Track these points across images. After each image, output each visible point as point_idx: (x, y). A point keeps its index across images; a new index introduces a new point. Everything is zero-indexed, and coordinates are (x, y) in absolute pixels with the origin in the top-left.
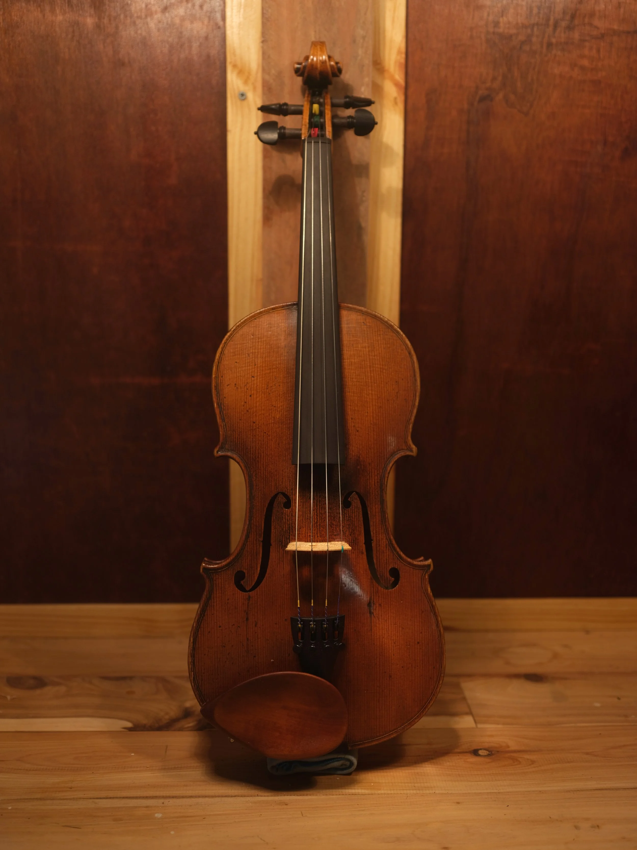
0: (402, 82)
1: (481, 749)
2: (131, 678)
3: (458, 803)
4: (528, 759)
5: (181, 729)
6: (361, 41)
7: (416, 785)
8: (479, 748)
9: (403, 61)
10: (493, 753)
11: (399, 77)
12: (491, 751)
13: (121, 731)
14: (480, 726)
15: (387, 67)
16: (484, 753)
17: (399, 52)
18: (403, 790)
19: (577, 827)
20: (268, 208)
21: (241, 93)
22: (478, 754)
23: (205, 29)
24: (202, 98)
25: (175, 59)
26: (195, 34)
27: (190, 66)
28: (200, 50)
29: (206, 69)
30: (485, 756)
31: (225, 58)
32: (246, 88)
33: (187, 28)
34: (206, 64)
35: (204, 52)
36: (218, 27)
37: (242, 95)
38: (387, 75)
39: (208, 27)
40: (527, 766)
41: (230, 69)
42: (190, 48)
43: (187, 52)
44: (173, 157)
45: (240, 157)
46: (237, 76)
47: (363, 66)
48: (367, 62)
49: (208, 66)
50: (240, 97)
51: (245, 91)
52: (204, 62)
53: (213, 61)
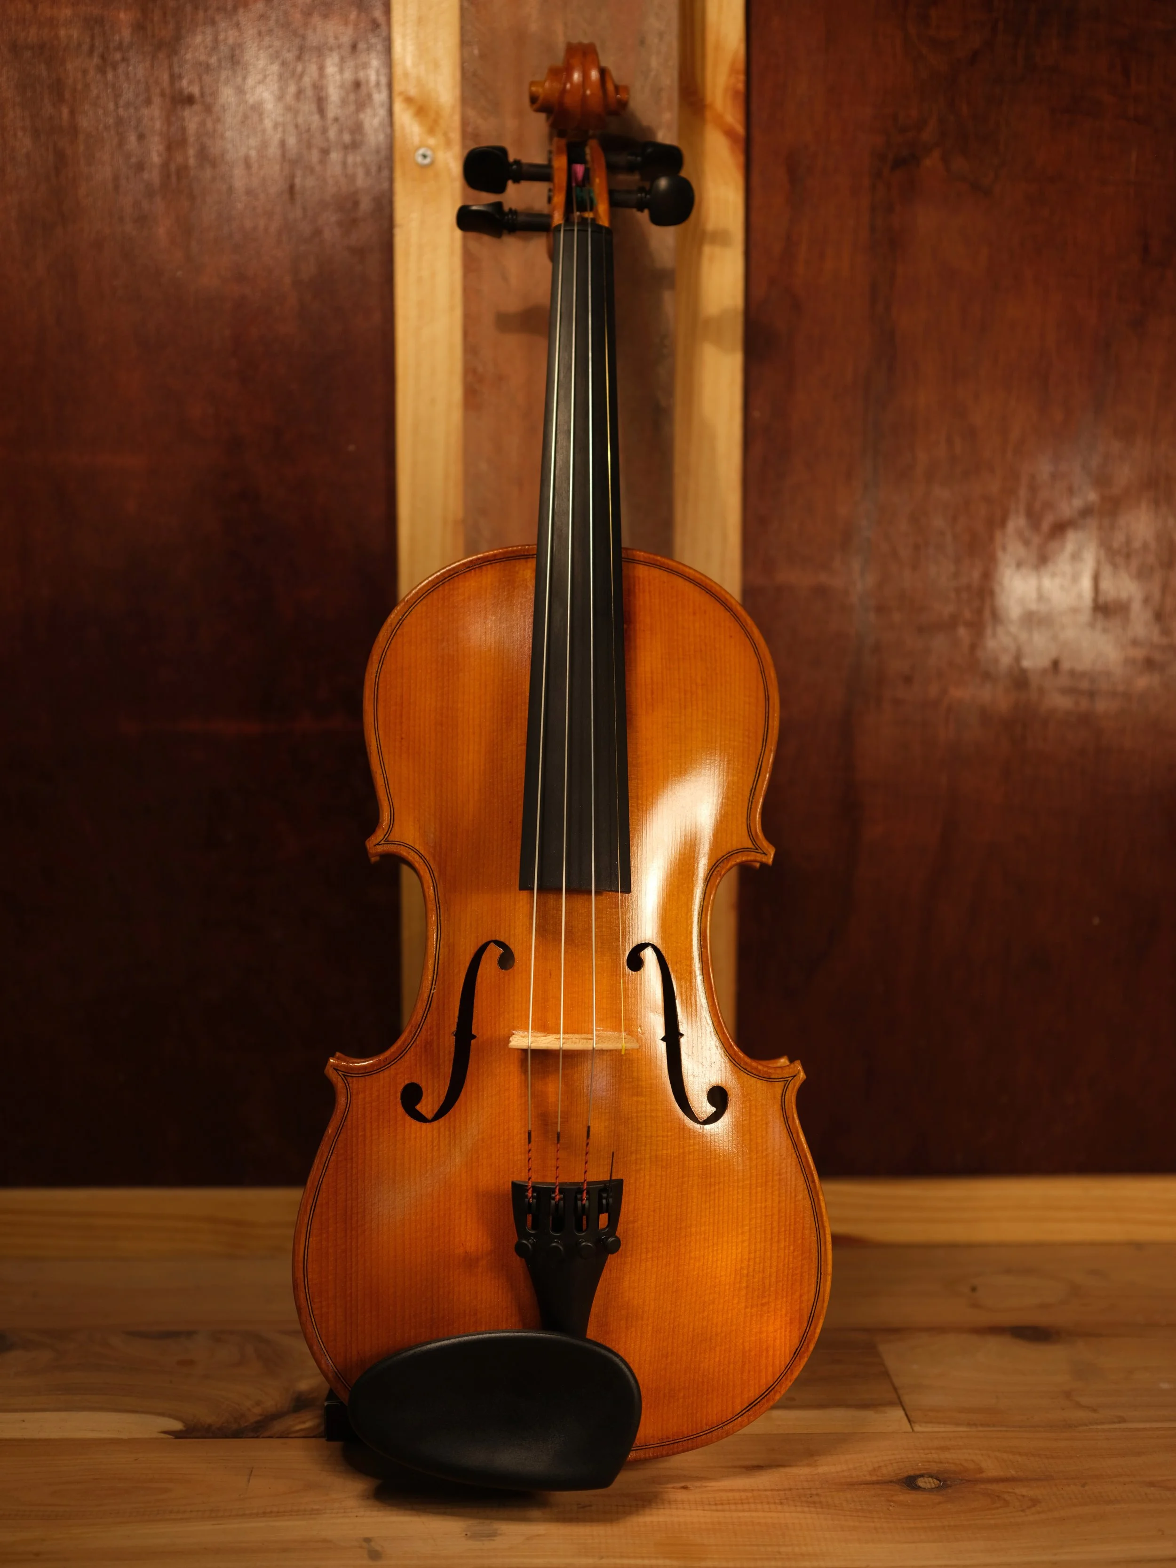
0: (740, 129)
1: (922, 1476)
2: (189, 1334)
4: (1023, 1496)
5: (284, 1435)
6: (656, 41)
7: (783, 1549)
8: (918, 1473)
9: (741, 86)
10: (949, 1483)
11: (733, 117)
12: (945, 1481)
13: (157, 1439)
14: (917, 1428)
15: (709, 98)
16: (930, 1483)
17: (733, 71)
18: (756, 1559)
20: (474, 371)
21: (421, 151)
22: (916, 1485)
23: (350, 31)
24: (344, 164)
25: (292, 89)
26: (331, 41)
27: (321, 103)
28: (341, 71)
29: (352, 108)
30: (931, 1490)
31: (390, 86)
32: (432, 141)
33: (315, 30)
34: (352, 97)
35: (348, 75)
36: (375, 25)
37: (425, 156)
38: (709, 114)
39: (356, 25)
40: (1023, 1511)
41: (398, 106)
42: (321, 68)
43: (315, 75)
44: (288, 280)
45: (420, 278)
46: (415, 119)
47: (661, 90)
48: (668, 82)
49: (356, 101)
50: (420, 159)
51: (430, 148)
52: (347, 94)
53: (365, 93)
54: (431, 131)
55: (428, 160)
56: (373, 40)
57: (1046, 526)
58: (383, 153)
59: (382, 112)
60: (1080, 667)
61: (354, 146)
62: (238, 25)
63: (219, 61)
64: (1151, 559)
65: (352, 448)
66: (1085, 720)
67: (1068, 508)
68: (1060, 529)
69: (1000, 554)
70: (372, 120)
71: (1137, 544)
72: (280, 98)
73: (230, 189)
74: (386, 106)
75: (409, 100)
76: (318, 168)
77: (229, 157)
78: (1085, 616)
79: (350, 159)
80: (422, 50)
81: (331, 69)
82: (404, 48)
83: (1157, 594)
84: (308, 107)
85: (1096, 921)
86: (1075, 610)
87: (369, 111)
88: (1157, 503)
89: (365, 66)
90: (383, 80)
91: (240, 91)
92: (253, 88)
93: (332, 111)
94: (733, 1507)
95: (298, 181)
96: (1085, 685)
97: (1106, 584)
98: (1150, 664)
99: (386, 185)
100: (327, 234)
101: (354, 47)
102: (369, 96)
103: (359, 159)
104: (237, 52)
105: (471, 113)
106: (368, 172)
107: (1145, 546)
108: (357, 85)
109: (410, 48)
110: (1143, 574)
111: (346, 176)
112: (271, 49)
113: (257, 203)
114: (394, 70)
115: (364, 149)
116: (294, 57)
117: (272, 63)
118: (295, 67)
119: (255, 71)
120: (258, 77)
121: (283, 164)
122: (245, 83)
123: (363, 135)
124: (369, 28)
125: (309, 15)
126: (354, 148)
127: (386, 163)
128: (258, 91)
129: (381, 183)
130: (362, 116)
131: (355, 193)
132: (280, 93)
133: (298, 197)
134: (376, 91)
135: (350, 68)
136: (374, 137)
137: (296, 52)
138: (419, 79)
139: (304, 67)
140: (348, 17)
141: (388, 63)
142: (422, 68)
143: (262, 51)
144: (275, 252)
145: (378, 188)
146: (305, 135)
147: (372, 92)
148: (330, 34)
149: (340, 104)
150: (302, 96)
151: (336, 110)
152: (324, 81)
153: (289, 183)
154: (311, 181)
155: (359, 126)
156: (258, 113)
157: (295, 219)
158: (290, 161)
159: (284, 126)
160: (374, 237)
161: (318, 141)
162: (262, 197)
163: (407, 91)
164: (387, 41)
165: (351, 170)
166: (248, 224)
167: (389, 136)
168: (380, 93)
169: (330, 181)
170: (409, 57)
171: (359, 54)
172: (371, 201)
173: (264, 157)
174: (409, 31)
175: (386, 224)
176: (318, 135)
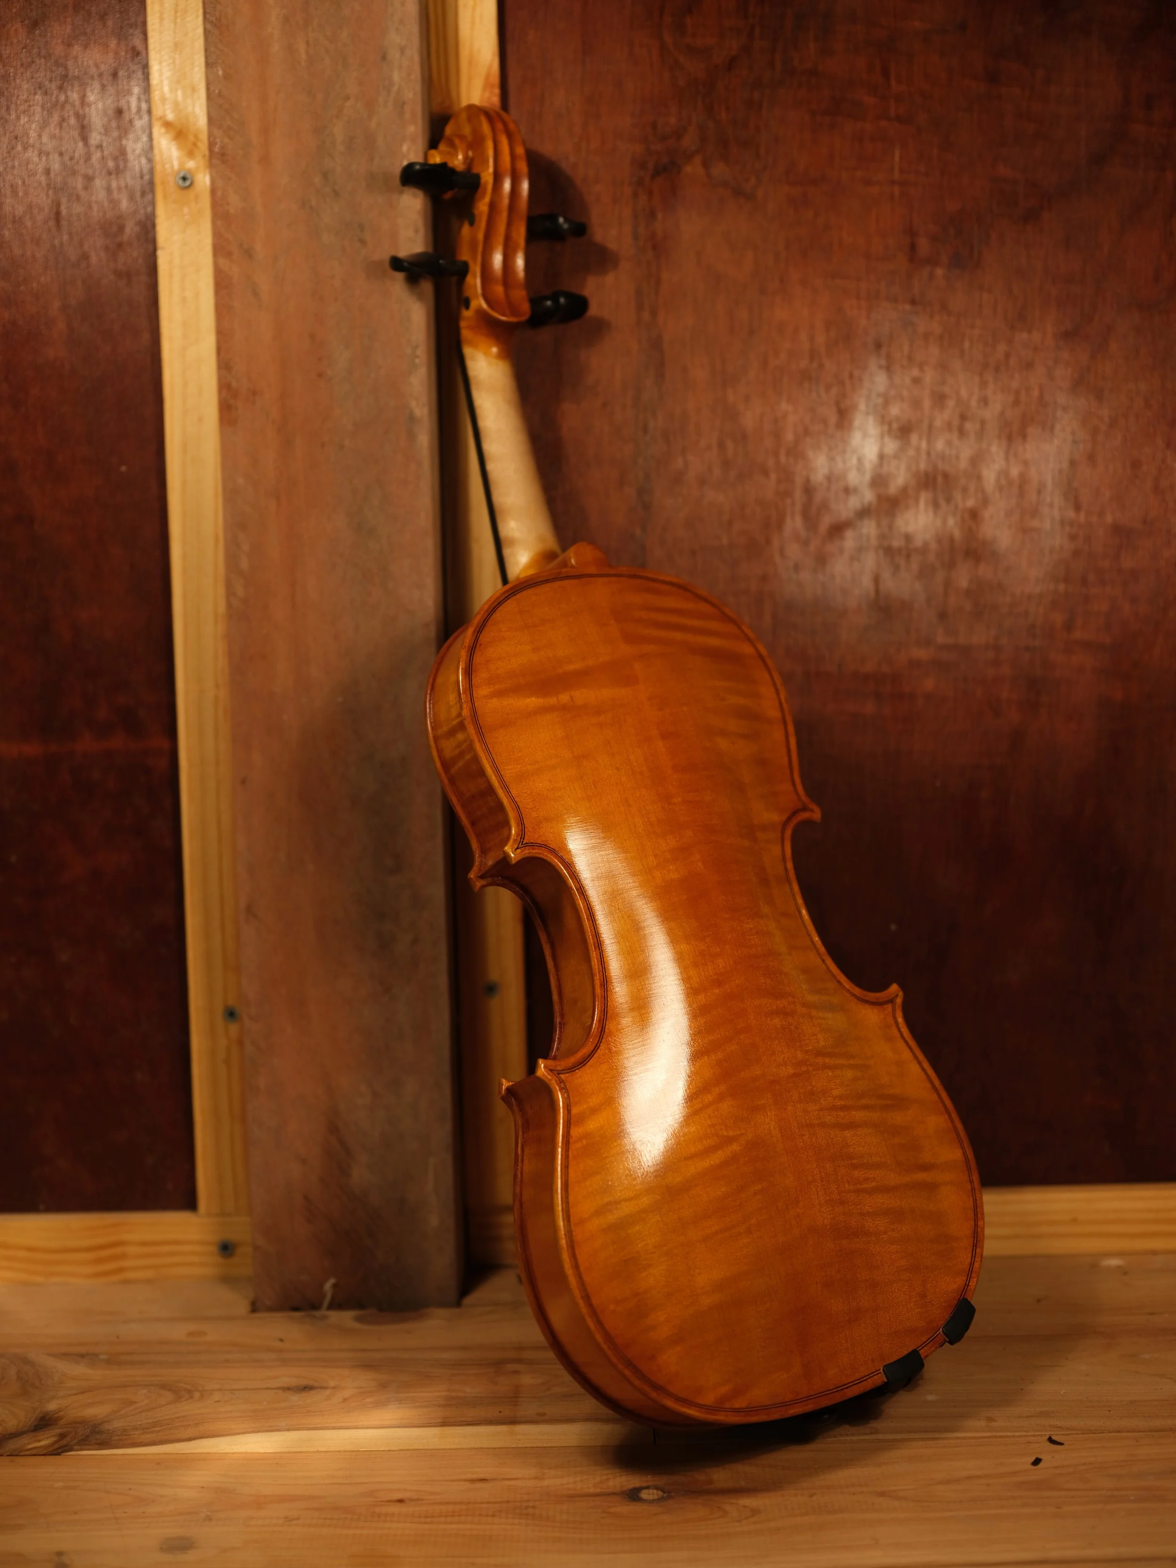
1: (648, 1488)
4: (745, 1507)
6: (398, 56)
8: (642, 1484)
10: (673, 1494)
12: (669, 1492)
14: (660, 1441)
16: (653, 1494)
17: (487, 85)
20: (229, 387)
21: (182, 174)
22: (638, 1496)
23: (110, 59)
24: (109, 190)
25: (56, 118)
26: (93, 71)
27: (84, 130)
28: (103, 99)
29: (115, 134)
30: (651, 1502)
31: (149, 112)
32: (191, 164)
33: (76, 59)
34: (114, 124)
35: (110, 103)
36: (137, 54)
37: (184, 179)
39: (116, 53)
40: (740, 1521)
41: (157, 130)
42: (83, 98)
43: (77, 103)
44: (57, 304)
45: (184, 300)
46: (174, 143)
47: (404, 103)
48: (411, 95)
49: (118, 127)
50: (181, 182)
51: (189, 170)
52: (110, 121)
53: (127, 119)
54: (191, 154)
55: (188, 183)
56: (134, 67)
57: (823, 529)
58: (147, 177)
59: (145, 138)
60: (864, 669)
61: (118, 171)
65: (124, 468)
67: (844, 509)
68: (837, 531)
70: (134, 146)
71: (917, 543)
72: (43, 127)
74: (147, 132)
75: (167, 125)
76: (82, 193)
79: (114, 184)
80: (180, 77)
81: (91, 97)
82: (161, 75)
83: (940, 592)
84: (71, 135)
87: (131, 137)
88: (935, 502)
89: (129, 92)
90: (144, 106)
91: (4, 122)
92: (18, 118)
93: (95, 138)
94: (442, 1519)
95: (63, 207)
96: (871, 685)
97: (887, 581)
98: (937, 665)
99: (148, 209)
100: (94, 259)
101: (115, 75)
102: (131, 121)
103: (122, 184)
105: (216, 132)
106: (132, 198)
107: (926, 546)
108: (119, 112)
109: (167, 73)
110: (924, 573)
111: (110, 202)
112: (33, 80)
113: (24, 231)
114: (152, 95)
115: (128, 174)
116: (56, 86)
117: (35, 94)
118: (57, 96)
119: (18, 102)
120: (22, 108)
121: (48, 191)
122: (10, 114)
123: (126, 161)
124: (129, 56)
125: (70, 45)
126: (117, 174)
127: (149, 187)
128: (22, 122)
129: (145, 208)
130: (124, 142)
131: (120, 217)
132: (44, 123)
133: (64, 223)
134: (137, 117)
135: (111, 96)
136: (136, 162)
137: (58, 83)
138: (176, 104)
139: (67, 97)
140: (108, 46)
141: (147, 89)
142: (180, 93)
143: (25, 82)
144: (43, 279)
145: (142, 212)
146: (69, 163)
147: (134, 118)
148: (91, 63)
149: (103, 131)
150: (65, 125)
151: (98, 137)
152: (87, 110)
153: (54, 210)
154: (78, 209)
155: (123, 152)
156: (22, 143)
157: (62, 244)
158: (55, 188)
159: (48, 154)
160: (140, 261)
161: (82, 169)
162: (29, 224)
163: (165, 116)
164: (146, 68)
165: (115, 195)
166: (17, 251)
167: (150, 160)
168: (141, 118)
169: (95, 208)
170: (166, 83)
171: (120, 82)
172: (136, 224)
173: (29, 185)
174: (166, 57)
175: (151, 247)
176: (82, 161)
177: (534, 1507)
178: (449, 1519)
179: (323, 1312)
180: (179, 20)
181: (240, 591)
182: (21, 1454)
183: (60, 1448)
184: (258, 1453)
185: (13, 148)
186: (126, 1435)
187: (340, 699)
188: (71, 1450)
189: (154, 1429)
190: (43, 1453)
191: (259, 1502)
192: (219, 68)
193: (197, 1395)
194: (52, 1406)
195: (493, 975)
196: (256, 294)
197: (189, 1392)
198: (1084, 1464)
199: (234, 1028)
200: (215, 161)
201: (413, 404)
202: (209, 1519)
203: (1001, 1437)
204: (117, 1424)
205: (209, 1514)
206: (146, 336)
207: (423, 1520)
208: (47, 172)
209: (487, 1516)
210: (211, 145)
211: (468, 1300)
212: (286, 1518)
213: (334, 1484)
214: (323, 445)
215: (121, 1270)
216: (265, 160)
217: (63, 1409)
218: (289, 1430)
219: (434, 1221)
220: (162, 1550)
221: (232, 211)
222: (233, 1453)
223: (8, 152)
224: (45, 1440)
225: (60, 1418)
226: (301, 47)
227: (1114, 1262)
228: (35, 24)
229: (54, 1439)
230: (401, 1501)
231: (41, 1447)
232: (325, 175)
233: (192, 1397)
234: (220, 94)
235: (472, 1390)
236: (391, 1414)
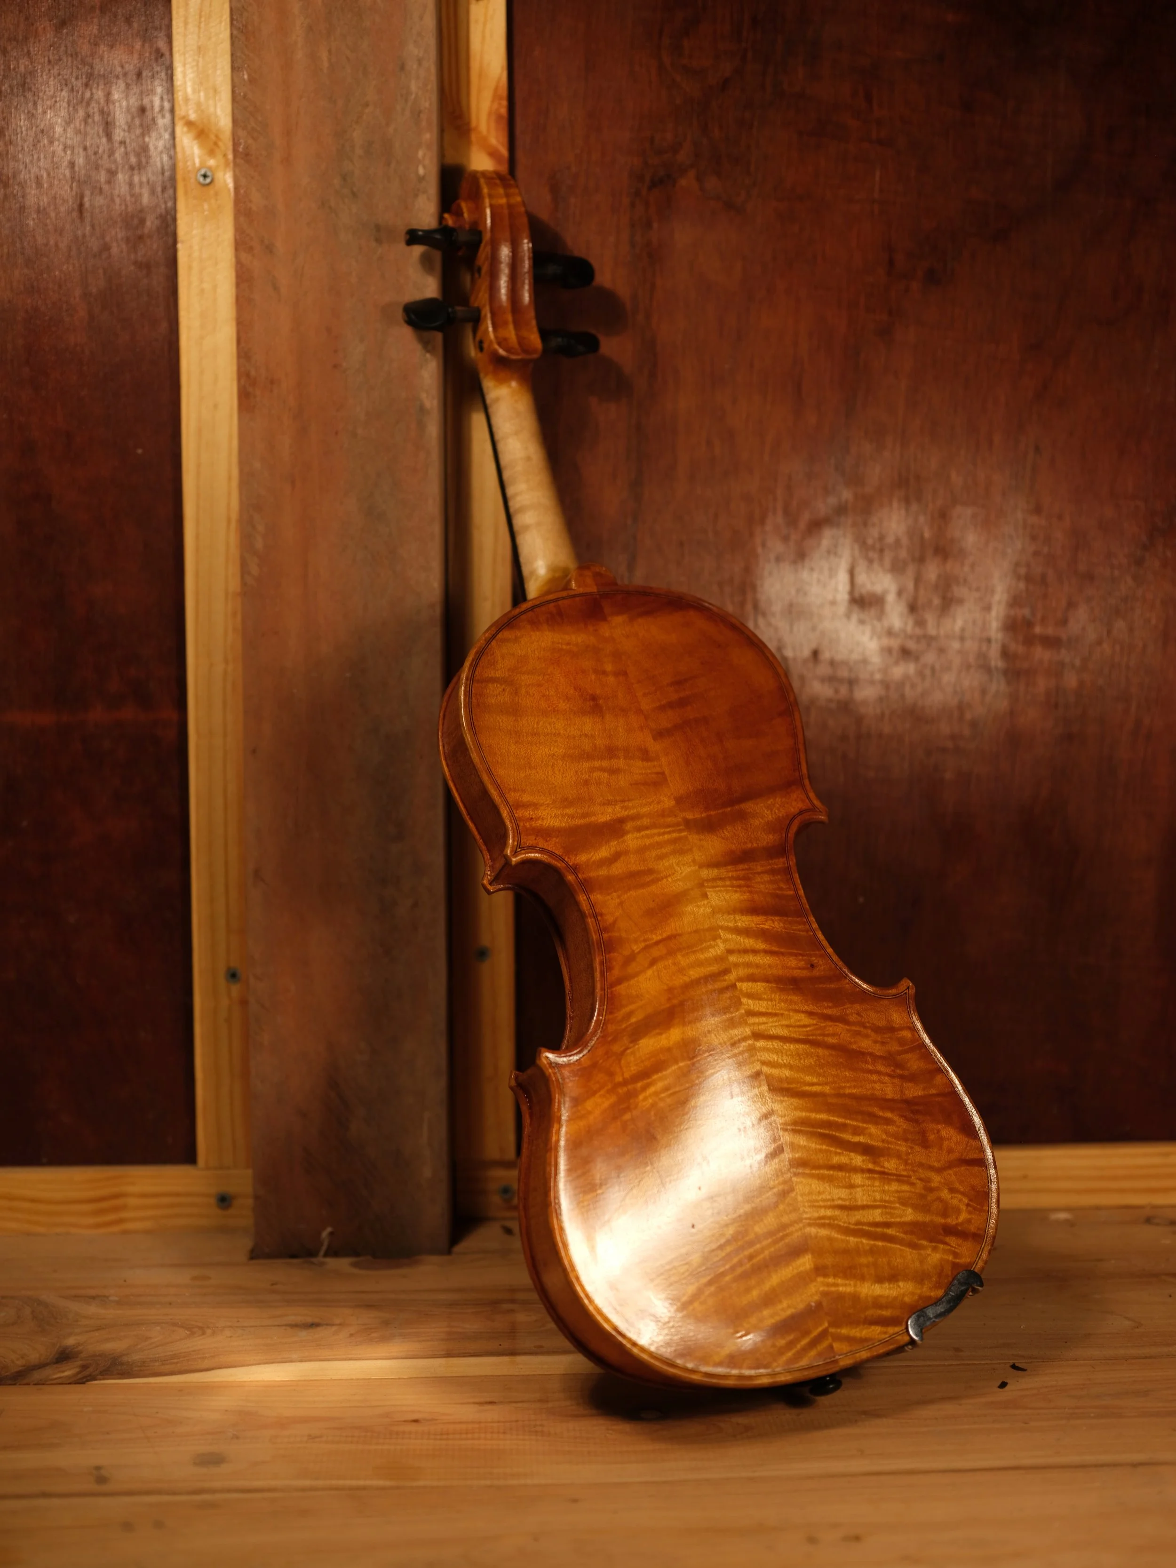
0: (504, 152)
1: (646, 1408)
3: (575, 1501)
4: (738, 1424)
5: (41, 1383)
6: (415, 66)
7: (495, 1470)
9: (504, 111)
11: (497, 140)
15: (474, 123)
17: (496, 96)
19: (812, 1540)
20: (248, 375)
21: (203, 172)
22: (638, 1416)
23: (135, 59)
24: (131, 184)
25: (81, 113)
26: (118, 70)
27: (108, 126)
28: (127, 97)
29: (138, 131)
30: (651, 1420)
31: (172, 111)
32: (212, 162)
33: (102, 59)
34: (137, 122)
35: (133, 101)
36: (159, 55)
37: (205, 176)
38: (474, 137)
39: (141, 54)
40: (734, 1436)
41: (180, 129)
42: (108, 95)
43: (102, 101)
44: (78, 292)
45: (202, 291)
46: (195, 142)
47: (420, 112)
48: (427, 105)
49: (141, 125)
50: (201, 179)
51: (210, 168)
52: (133, 118)
53: (150, 117)
54: (211, 153)
55: (208, 180)
56: (156, 69)
57: (802, 525)
58: (167, 174)
59: (167, 136)
60: (839, 657)
61: (140, 167)
62: (29, 53)
63: (11, 87)
64: (903, 554)
65: (140, 451)
66: (846, 707)
67: (823, 506)
68: (816, 526)
69: (759, 550)
70: (157, 143)
71: (890, 539)
72: (69, 122)
73: (22, 209)
74: (170, 130)
75: (190, 124)
76: (106, 187)
77: (22, 176)
78: (842, 608)
79: (136, 179)
80: (203, 79)
81: (116, 96)
82: (184, 75)
83: (910, 585)
84: (95, 130)
85: (861, 900)
86: (833, 603)
87: (154, 134)
88: (907, 501)
89: (152, 92)
90: (167, 105)
91: (31, 116)
92: (45, 113)
93: (119, 134)
94: (457, 1436)
95: (86, 200)
96: (844, 673)
97: (862, 578)
98: (905, 653)
99: (170, 204)
100: (115, 250)
101: (139, 75)
102: (154, 120)
103: (144, 179)
104: (28, 80)
105: (241, 133)
106: (153, 192)
107: (898, 541)
108: (143, 110)
109: (191, 75)
110: (897, 568)
111: (132, 195)
112: (60, 77)
113: (48, 221)
114: (175, 96)
115: (150, 169)
116: (82, 84)
117: (62, 90)
118: (83, 94)
119: (45, 98)
120: (48, 103)
121: (72, 184)
122: (36, 109)
123: (148, 157)
124: (153, 57)
125: (96, 44)
126: (139, 169)
127: (170, 183)
128: (49, 116)
129: (165, 203)
130: (147, 139)
131: (141, 211)
132: (69, 118)
133: (87, 215)
134: (160, 116)
135: (135, 94)
136: (158, 159)
137: (84, 80)
138: (199, 104)
139: (92, 94)
140: (133, 47)
141: (171, 89)
142: (202, 94)
143: (52, 78)
144: (65, 267)
145: (163, 206)
146: (93, 157)
147: (157, 117)
148: (116, 62)
149: (126, 128)
150: (90, 120)
151: (122, 134)
152: (111, 107)
153: (78, 202)
154: (100, 201)
155: (145, 149)
156: (48, 137)
157: (84, 236)
158: (79, 181)
159: (73, 148)
160: (160, 253)
161: (105, 162)
162: (53, 215)
163: (188, 115)
164: (170, 70)
165: (137, 190)
166: (40, 240)
167: (173, 158)
168: (163, 117)
169: (117, 200)
170: (189, 84)
171: (144, 81)
172: (157, 218)
173: (54, 177)
174: (190, 60)
175: (170, 241)
176: (105, 156)
177: (542, 1425)
178: (464, 1436)
179: (320, 1259)
180: (202, 25)
181: (254, 570)
182: (47, 1383)
183: (84, 1378)
184: (275, 1381)
185: (39, 141)
186: (145, 1366)
187: (348, 675)
188: (95, 1379)
189: (172, 1361)
190: (69, 1382)
191: (283, 1423)
192: (245, 73)
193: (209, 1331)
194: (70, 1341)
195: (485, 940)
196: (276, 288)
197: (201, 1328)
198: (1046, 1387)
199: (235, 989)
200: (238, 161)
201: (424, 396)
202: (237, 1438)
203: (969, 1364)
204: (136, 1357)
205: (235, 1433)
206: (164, 326)
207: (439, 1437)
208: (72, 164)
209: (498, 1432)
210: (235, 145)
211: (457, 1249)
212: (309, 1436)
213: (350, 1407)
214: (337, 433)
215: (121, 1221)
216: (287, 160)
217: (82, 1344)
218: (301, 1361)
219: (427, 1172)
220: (195, 1464)
221: (254, 208)
222: (250, 1381)
223: (34, 145)
224: (68, 1371)
225: (80, 1352)
226: (324, 55)
227: (1063, 1216)
228: (63, 24)
229: (77, 1370)
230: (416, 1421)
231: (66, 1377)
232: (344, 178)
233: (204, 1333)
234: (245, 97)
235: (472, 1325)
236: (397, 1347)
